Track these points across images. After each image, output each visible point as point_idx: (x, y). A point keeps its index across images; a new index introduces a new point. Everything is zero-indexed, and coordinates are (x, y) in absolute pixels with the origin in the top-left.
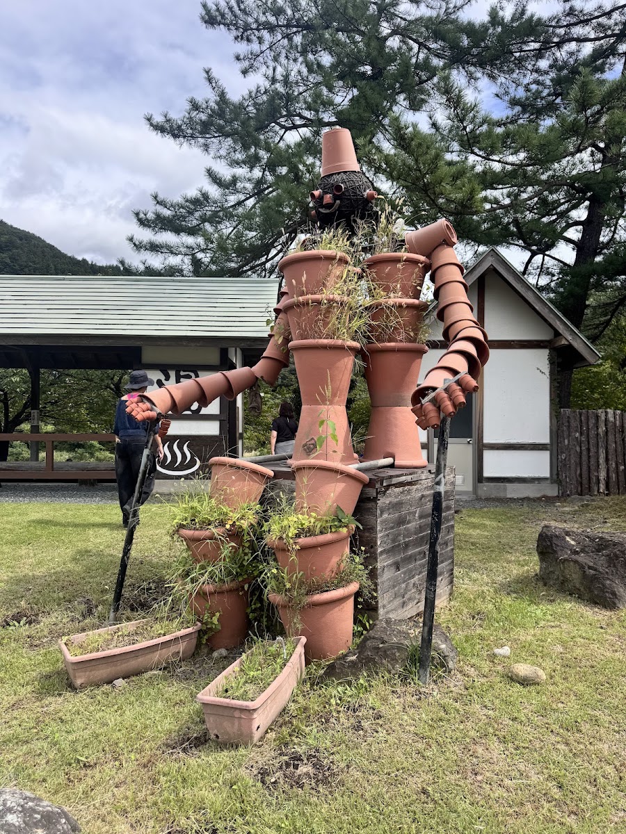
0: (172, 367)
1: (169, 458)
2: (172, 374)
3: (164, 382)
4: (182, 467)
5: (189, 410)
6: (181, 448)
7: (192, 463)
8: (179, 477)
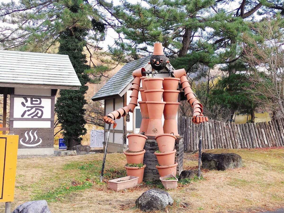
0: (29, 96)
1: (27, 139)
2: (29, 99)
3: (25, 103)
4: (34, 142)
5: (37, 116)
6: (33, 134)
7: (38, 141)
8: (32, 147)
